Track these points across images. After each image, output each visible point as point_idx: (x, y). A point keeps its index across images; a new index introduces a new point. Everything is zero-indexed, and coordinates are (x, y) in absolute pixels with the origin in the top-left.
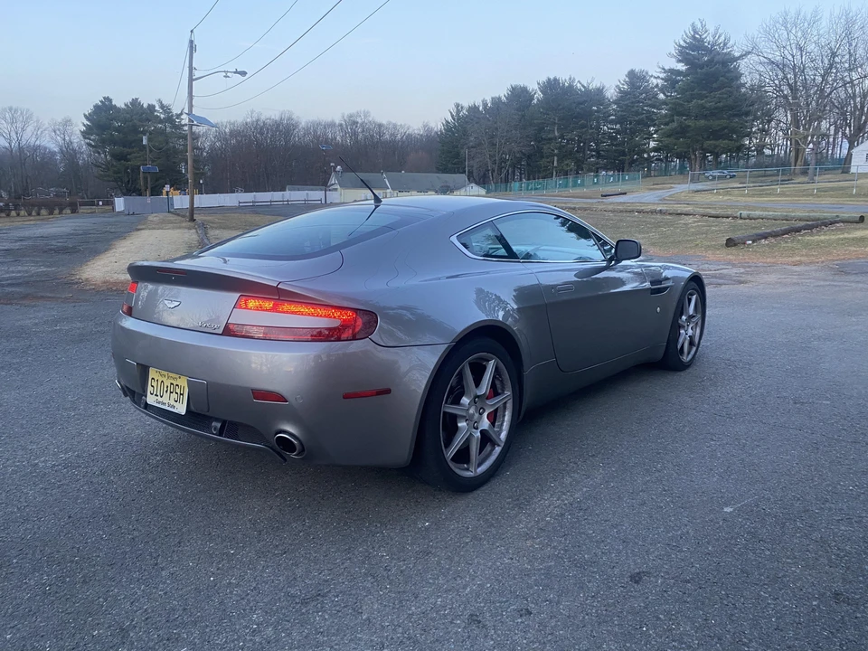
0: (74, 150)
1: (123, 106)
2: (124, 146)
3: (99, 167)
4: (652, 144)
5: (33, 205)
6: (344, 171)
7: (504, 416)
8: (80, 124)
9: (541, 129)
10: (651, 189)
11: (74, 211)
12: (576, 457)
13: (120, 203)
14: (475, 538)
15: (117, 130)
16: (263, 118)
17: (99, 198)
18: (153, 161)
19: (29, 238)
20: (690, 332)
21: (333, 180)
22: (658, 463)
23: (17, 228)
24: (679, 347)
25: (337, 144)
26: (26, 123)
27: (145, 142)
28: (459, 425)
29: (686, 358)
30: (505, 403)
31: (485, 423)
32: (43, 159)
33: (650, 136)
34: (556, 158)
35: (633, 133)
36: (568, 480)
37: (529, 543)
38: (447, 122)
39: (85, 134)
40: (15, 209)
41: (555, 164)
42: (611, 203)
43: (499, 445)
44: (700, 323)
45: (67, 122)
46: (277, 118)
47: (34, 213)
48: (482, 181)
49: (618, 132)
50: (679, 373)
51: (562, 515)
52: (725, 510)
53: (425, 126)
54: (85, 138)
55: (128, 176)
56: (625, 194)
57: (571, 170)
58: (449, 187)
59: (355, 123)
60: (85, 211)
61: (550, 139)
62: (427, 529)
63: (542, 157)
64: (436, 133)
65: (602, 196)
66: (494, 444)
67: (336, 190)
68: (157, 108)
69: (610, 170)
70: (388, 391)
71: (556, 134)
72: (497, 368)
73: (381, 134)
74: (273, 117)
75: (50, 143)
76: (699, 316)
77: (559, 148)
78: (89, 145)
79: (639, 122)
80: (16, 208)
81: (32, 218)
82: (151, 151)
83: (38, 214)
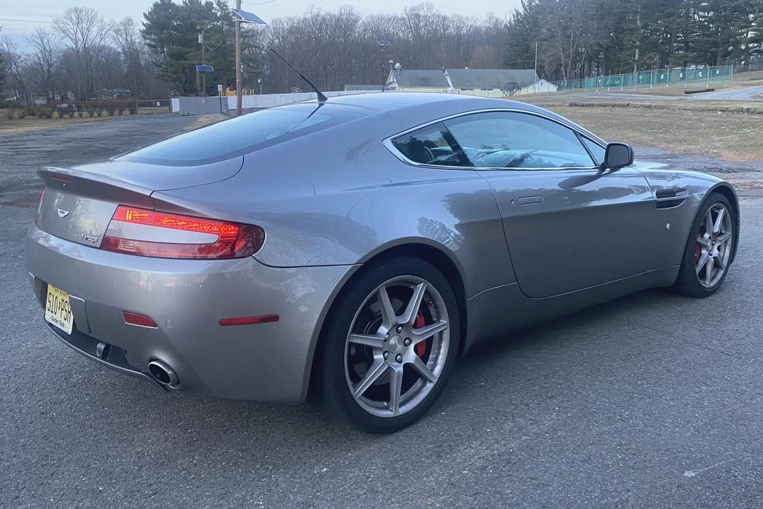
0: (136, 51)
1: (182, 4)
2: (183, 46)
3: (160, 66)
4: (751, 34)
5: (95, 107)
6: (403, 67)
7: (440, 348)
8: (140, 23)
9: (622, 19)
10: (744, 85)
11: (133, 112)
12: (531, 398)
13: (176, 104)
14: (372, 490)
15: (175, 28)
16: (322, 13)
17: (158, 98)
18: (208, 61)
19: (76, 139)
20: (715, 252)
21: (391, 79)
22: (626, 409)
23: (69, 130)
24: (698, 270)
25: (399, 39)
26: (91, 22)
27: (200, 40)
28: (375, 357)
29: (708, 284)
30: (441, 333)
31: (411, 356)
32: (107, 60)
33: (747, 25)
34: (637, 51)
35: (728, 20)
36: (509, 425)
37: (430, 501)
38: (518, 13)
39: (145, 34)
40: (79, 111)
41: (636, 58)
42: (694, 101)
43: (430, 381)
44: (729, 243)
45: (128, 23)
46: (337, 14)
47: (95, 114)
48: (554, 77)
49: (711, 20)
50: (698, 301)
51: (485, 468)
52: (686, 474)
53: (490, 18)
54: (145, 38)
55: (186, 76)
56: (713, 90)
57: (655, 64)
58: (516, 84)
59: (418, 16)
60: (144, 112)
61: (632, 30)
62: (321, 476)
63: (622, 50)
64: (506, 26)
65: (686, 93)
66: (425, 380)
67: (394, 88)
68: (215, 6)
69: (700, 63)
70: (275, 318)
71: (639, 24)
72: (427, 292)
73: (446, 28)
74: (333, 13)
75: (113, 43)
76: (729, 233)
77: (642, 40)
78: (149, 45)
79: (735, 9)
80: (79, 109)
81: (92, 119)
82: (207, 50)
83: (100, 116)
